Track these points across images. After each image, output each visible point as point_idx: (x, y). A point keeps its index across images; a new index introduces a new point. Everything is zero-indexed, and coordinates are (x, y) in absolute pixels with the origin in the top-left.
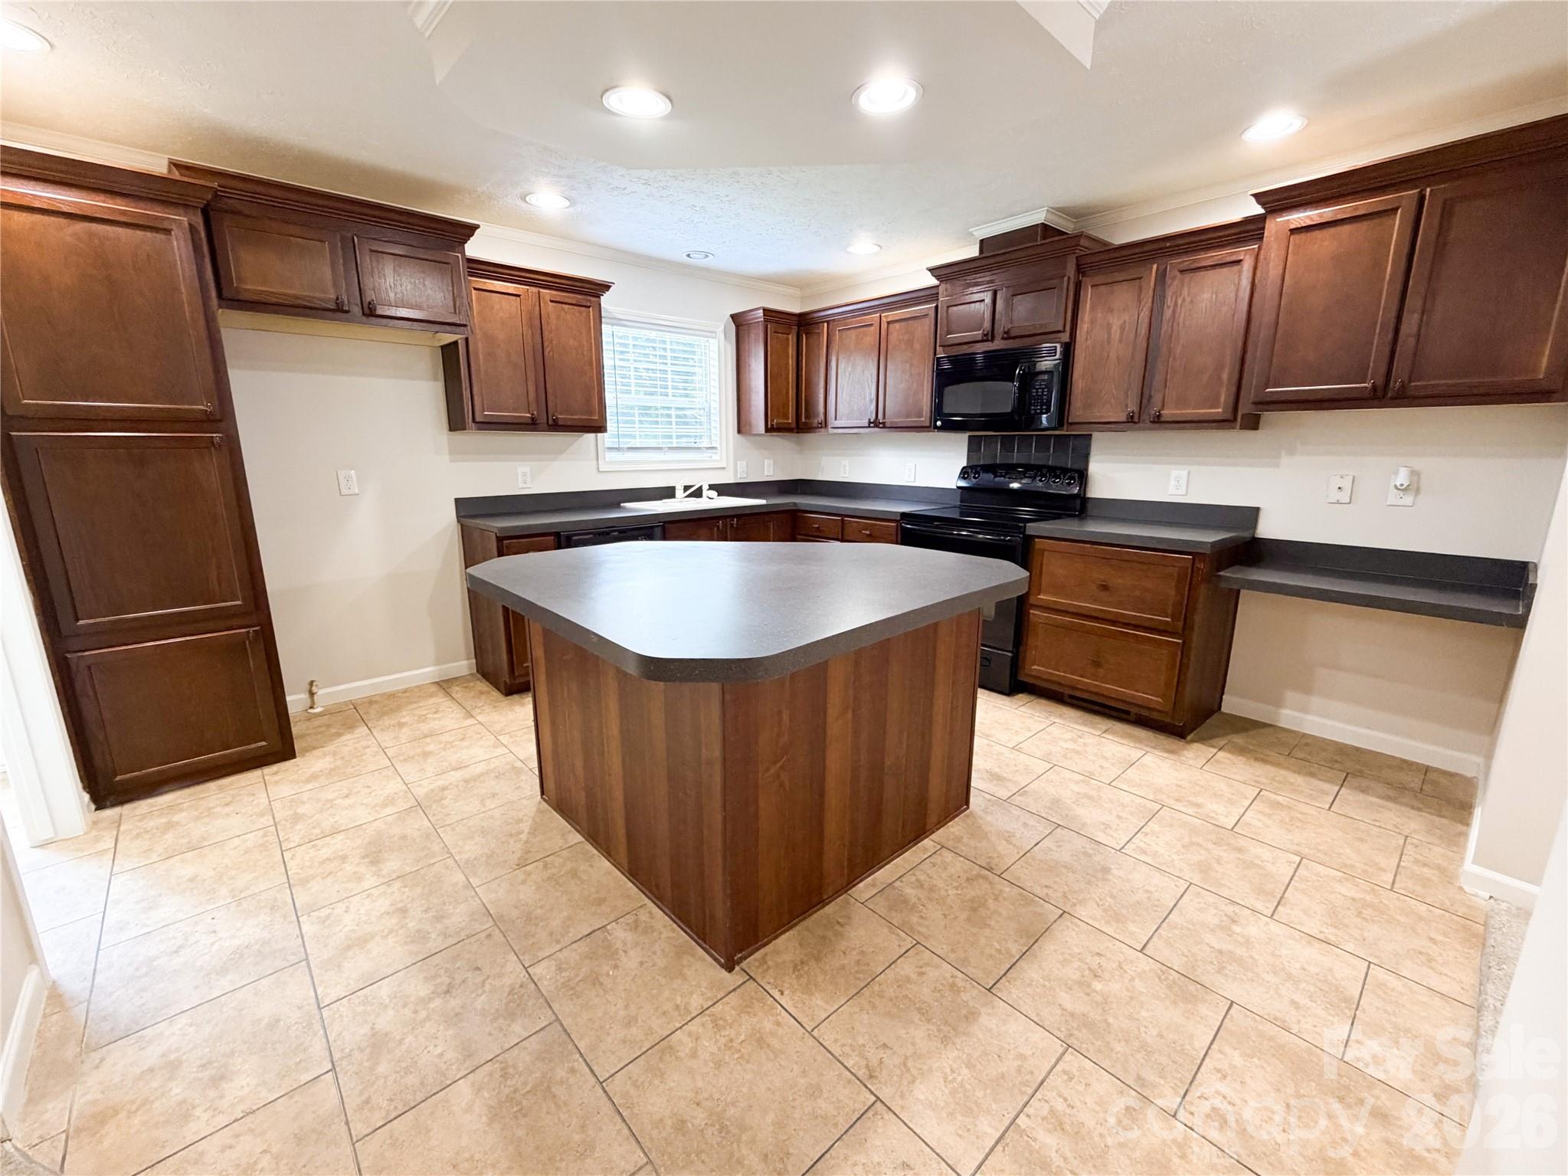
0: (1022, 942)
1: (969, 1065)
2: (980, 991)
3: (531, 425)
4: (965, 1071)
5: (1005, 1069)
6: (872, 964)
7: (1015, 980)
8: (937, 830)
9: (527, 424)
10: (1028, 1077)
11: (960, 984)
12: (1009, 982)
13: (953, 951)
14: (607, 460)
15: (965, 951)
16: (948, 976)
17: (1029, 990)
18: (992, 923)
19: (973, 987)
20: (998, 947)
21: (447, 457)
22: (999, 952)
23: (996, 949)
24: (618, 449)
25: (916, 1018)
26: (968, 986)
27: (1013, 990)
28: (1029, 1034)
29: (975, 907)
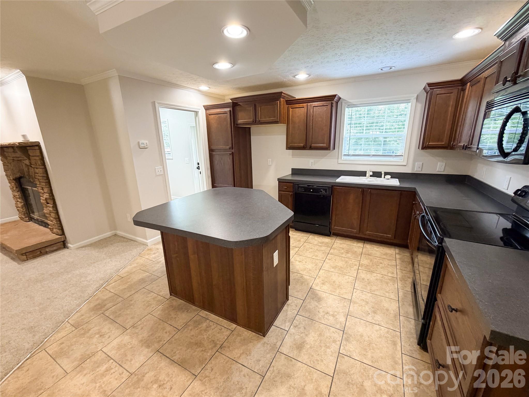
0: (179, 360)
1: (132, 347)
2: (158, 348)
3: (304, 148)
4: (130, 347)
5: (128, 356)
6: (171, 321)
7: (161, 358)
8: (242, 327)
9: (302, 148)
10: (124, 362)
11: (161, 343)
12: (161, 356)
13: (175, 340)
14: (342, 159)
15: (175, 343)
16: (165, 339)
17: (156, 362)
18: (189, 350)
19: (160, 346)
20: (177, 352)
21: (291, 156)
22: (175, 353)
23: (176, 352)
24: (348, 155)
25: (150, 333)
26: (160, 345)
27: (157, 358)
28: (138, 363)
29: (199, 344)
